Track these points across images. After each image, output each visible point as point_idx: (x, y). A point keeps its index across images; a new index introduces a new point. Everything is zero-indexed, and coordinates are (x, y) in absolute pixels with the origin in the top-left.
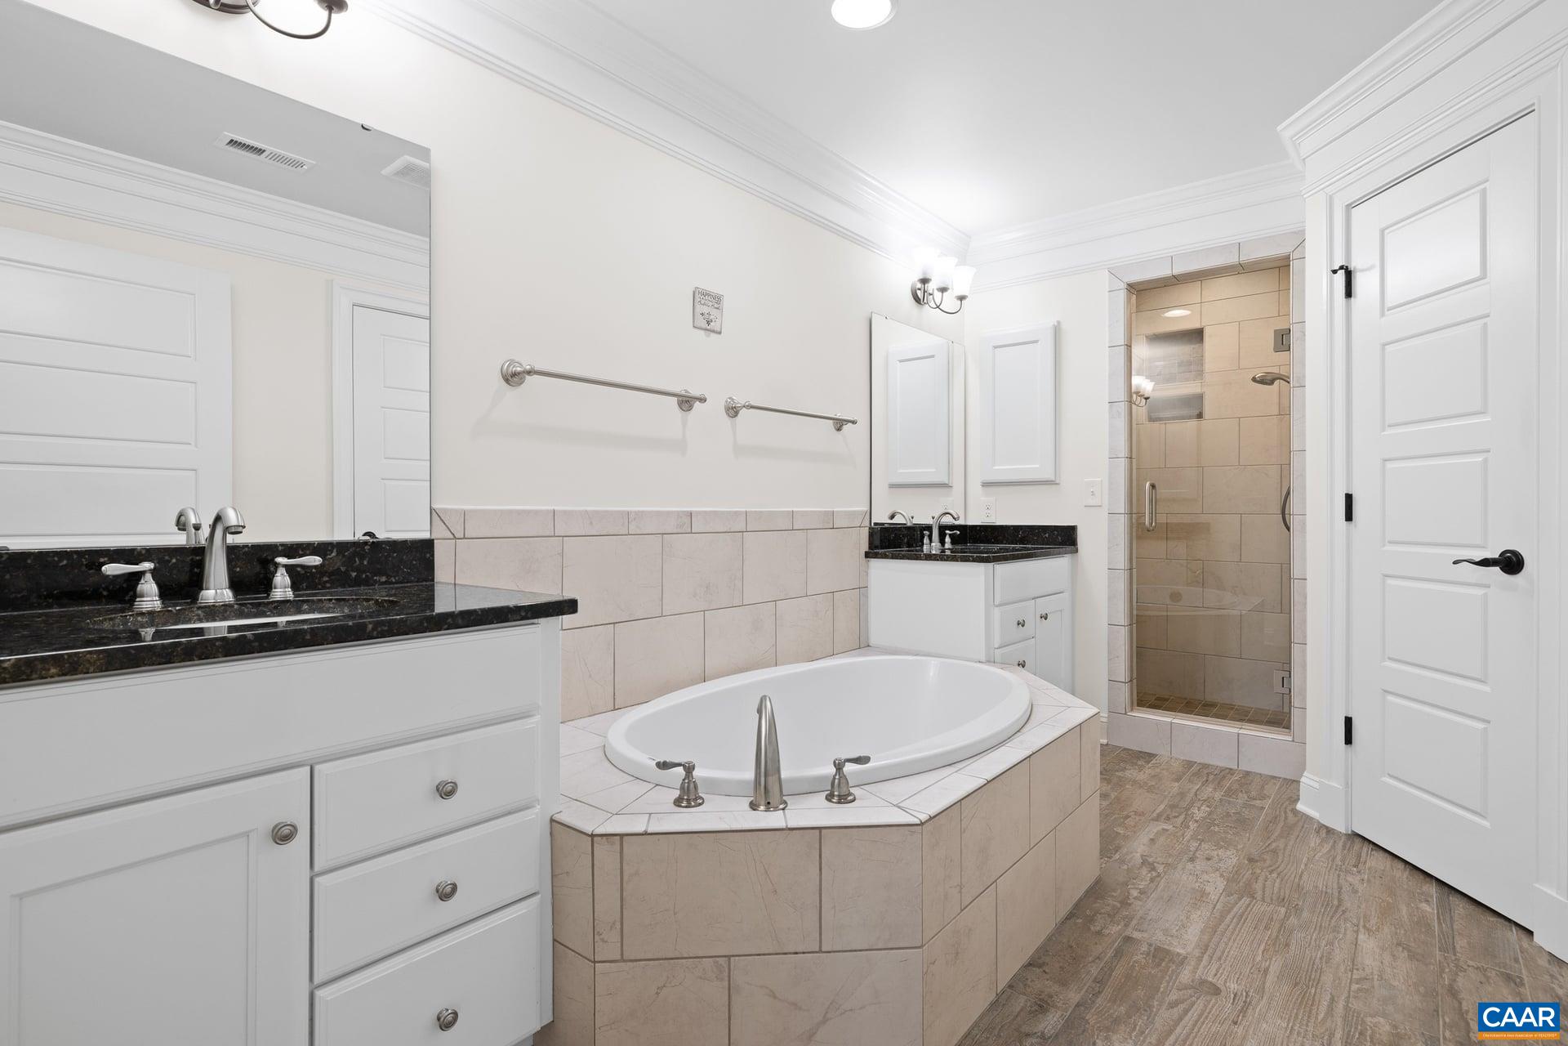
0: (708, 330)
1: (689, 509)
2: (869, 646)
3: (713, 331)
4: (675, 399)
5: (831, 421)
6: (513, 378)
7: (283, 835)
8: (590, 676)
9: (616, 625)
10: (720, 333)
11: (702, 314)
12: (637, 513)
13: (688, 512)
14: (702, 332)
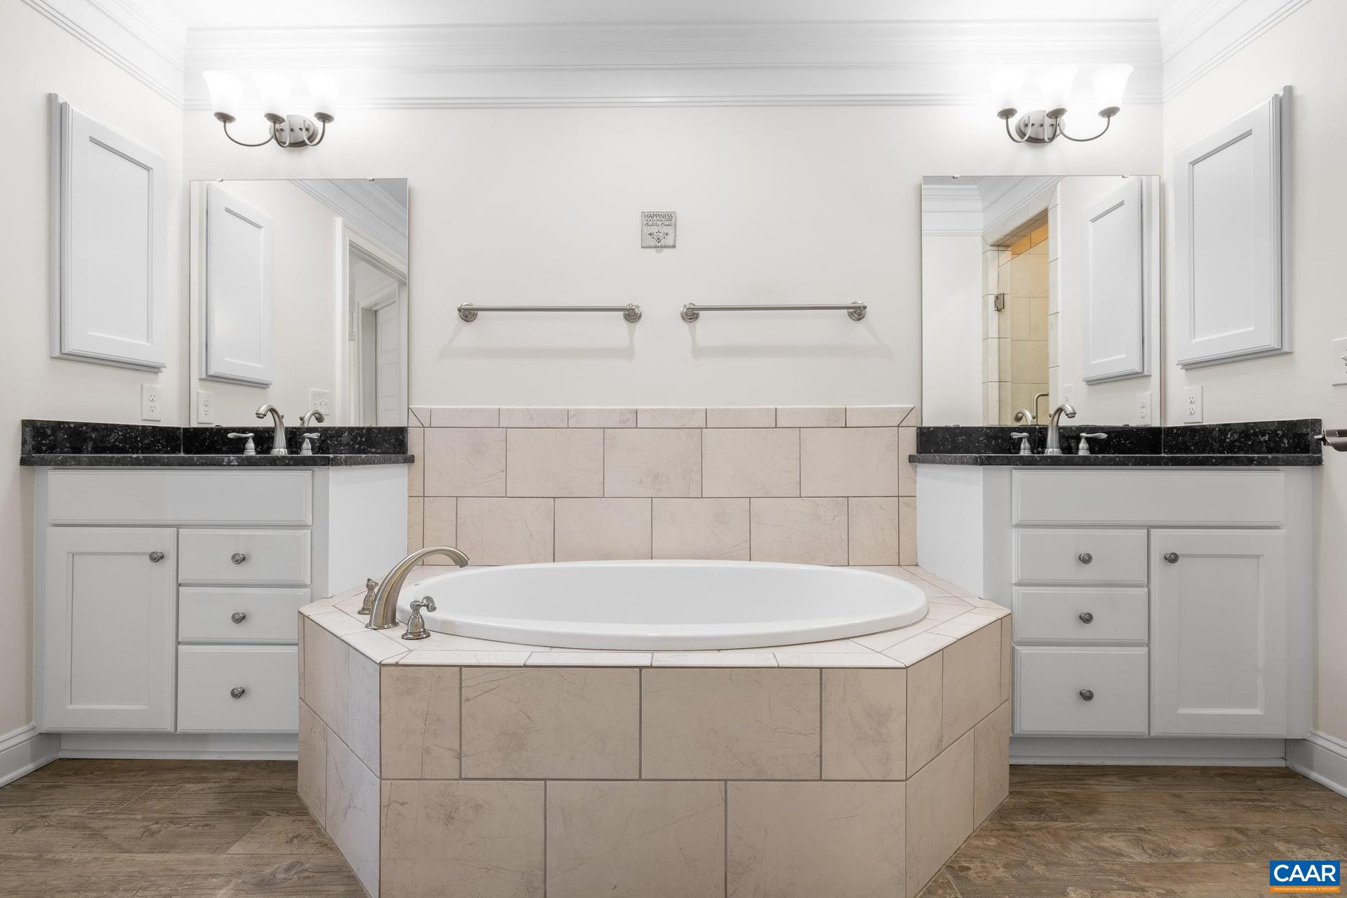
0: (658, 247)
1: (634, 407)
2: (917, 565)
3: (666, 247)
4: (621, 313)
5: (846, 311)
6: (468, 314)
7: (157, 558)
8: (531, 535)
9: (556, 499)
10: (674, 247)
11: (651, 234)
12: (576, 411)
13: (632, 410)
14: (653, 250)
